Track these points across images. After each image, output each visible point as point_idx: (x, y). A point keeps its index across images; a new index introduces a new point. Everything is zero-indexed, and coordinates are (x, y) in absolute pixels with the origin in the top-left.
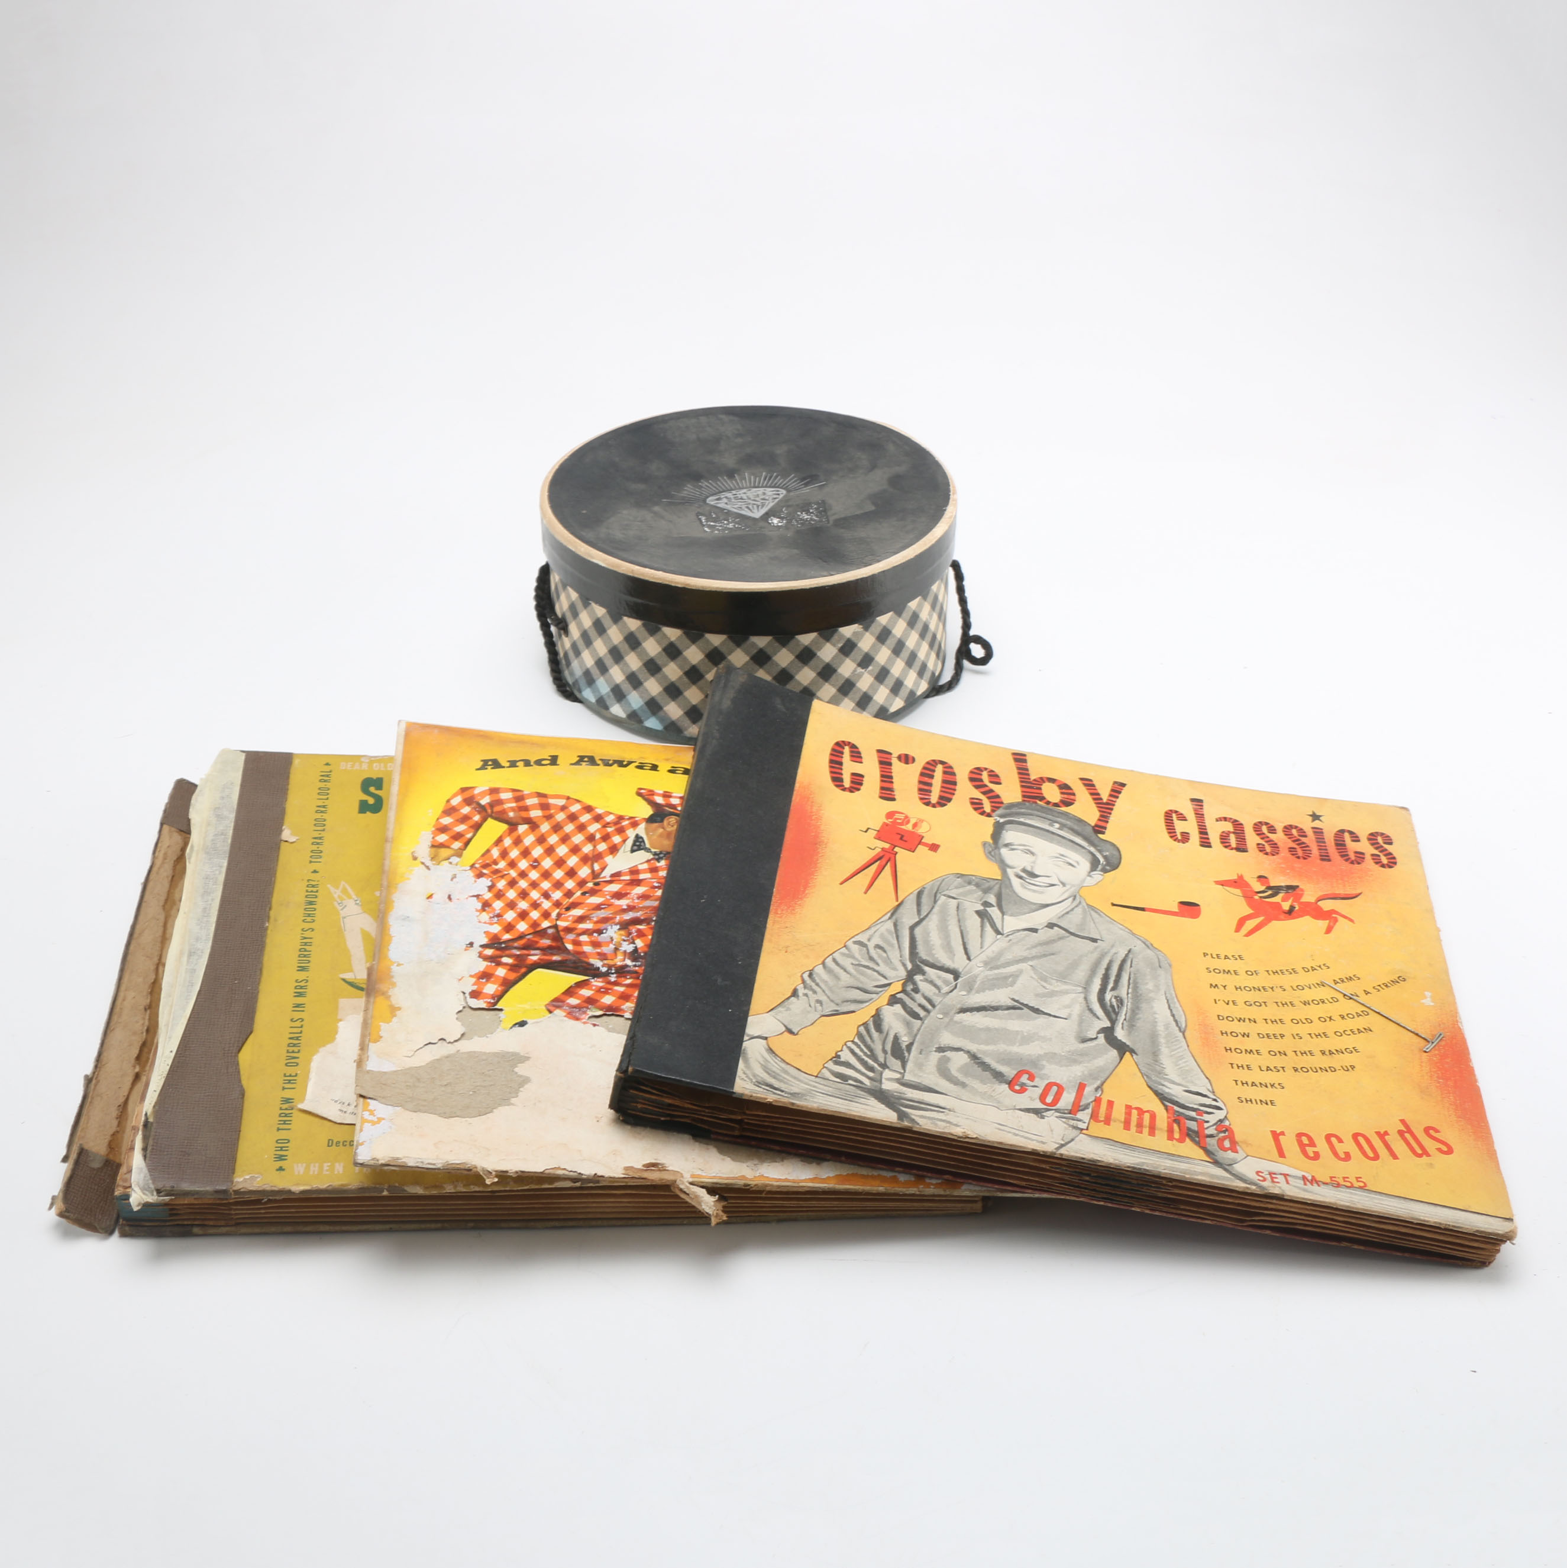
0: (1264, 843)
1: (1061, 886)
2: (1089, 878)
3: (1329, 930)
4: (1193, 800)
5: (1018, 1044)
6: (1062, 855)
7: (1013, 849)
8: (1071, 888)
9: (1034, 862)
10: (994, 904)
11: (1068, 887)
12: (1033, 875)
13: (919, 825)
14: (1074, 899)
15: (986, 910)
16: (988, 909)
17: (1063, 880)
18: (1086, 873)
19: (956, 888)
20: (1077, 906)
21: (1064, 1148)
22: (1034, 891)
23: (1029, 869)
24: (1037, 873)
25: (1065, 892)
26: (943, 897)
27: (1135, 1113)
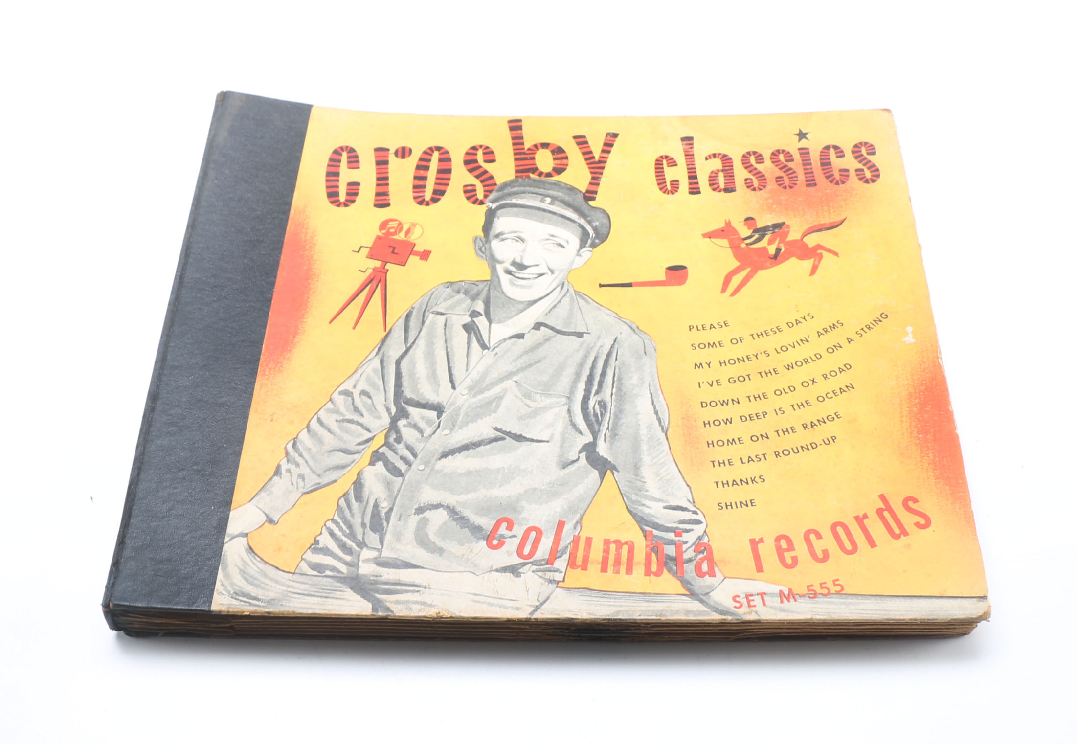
0: (752, 177)
1: (550, 273)
2: (578, 258)
3: (813, 271)
4: (683, 139)
5: (498, 486)
6: (553, 236)
7: (503, 240)
8: (560, 274)
9: (524, 251)
10: (482, 312)
11: (556, 273)
12: (522, 267)
13: (412, 230)
14: (562, 288)
15: (474, 322)
16: (475, 319)
17: (551, 267)
18: (576, 252)
19: (445, 300)
20: (564, 296)
21: (539, 611)
22: (523, 287)
23: (518, 260)
24: (526, 263)
25: (555, 278)
26: (431, 314)
27: (613, 547)
